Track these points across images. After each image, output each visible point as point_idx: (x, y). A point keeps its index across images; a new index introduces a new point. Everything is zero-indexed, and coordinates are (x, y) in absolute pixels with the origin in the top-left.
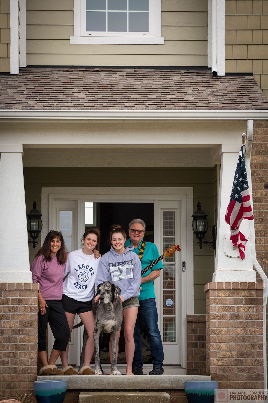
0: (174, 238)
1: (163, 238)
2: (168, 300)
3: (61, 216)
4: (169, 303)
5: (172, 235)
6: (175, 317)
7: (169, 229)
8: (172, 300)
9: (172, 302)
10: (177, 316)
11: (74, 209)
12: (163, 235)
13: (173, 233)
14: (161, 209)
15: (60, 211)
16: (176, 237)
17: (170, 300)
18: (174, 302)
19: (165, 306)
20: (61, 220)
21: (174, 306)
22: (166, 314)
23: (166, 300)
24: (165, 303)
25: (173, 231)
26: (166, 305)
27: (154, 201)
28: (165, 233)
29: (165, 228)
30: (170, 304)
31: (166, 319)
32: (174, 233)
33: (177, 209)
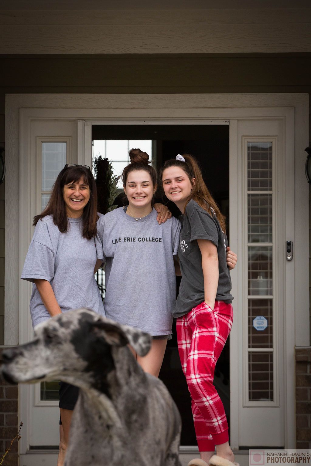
0: (271, 195)
1: (249, 195)
2: (258, 317)
3: (44, 152)
4: (260, 323)
5: (267, 190)
6: (272, 352)
7: (260, 177)
8: (267, 318)
9: (265, 321)
10: (275, 350)
11: (70, 138)
12: (249, 190)
13: (267, 185)
14: (244, 138)
15: (43, 142)
16: (274, 192)
17: (262, 317)
18: (270, 322)
19: (252, 330)
20: (44, 161)
21: (269, 330)
22: (253, 347)
23: (253, 319)
24: (253, 324)
25: (268, 181)
26: (254, 328)
27: (230, 120)
28: (252, 185)
29: (251, 175)
30: (261, 326)
31: (253, 356)
32: (271, 185)
33: (276, 137)
